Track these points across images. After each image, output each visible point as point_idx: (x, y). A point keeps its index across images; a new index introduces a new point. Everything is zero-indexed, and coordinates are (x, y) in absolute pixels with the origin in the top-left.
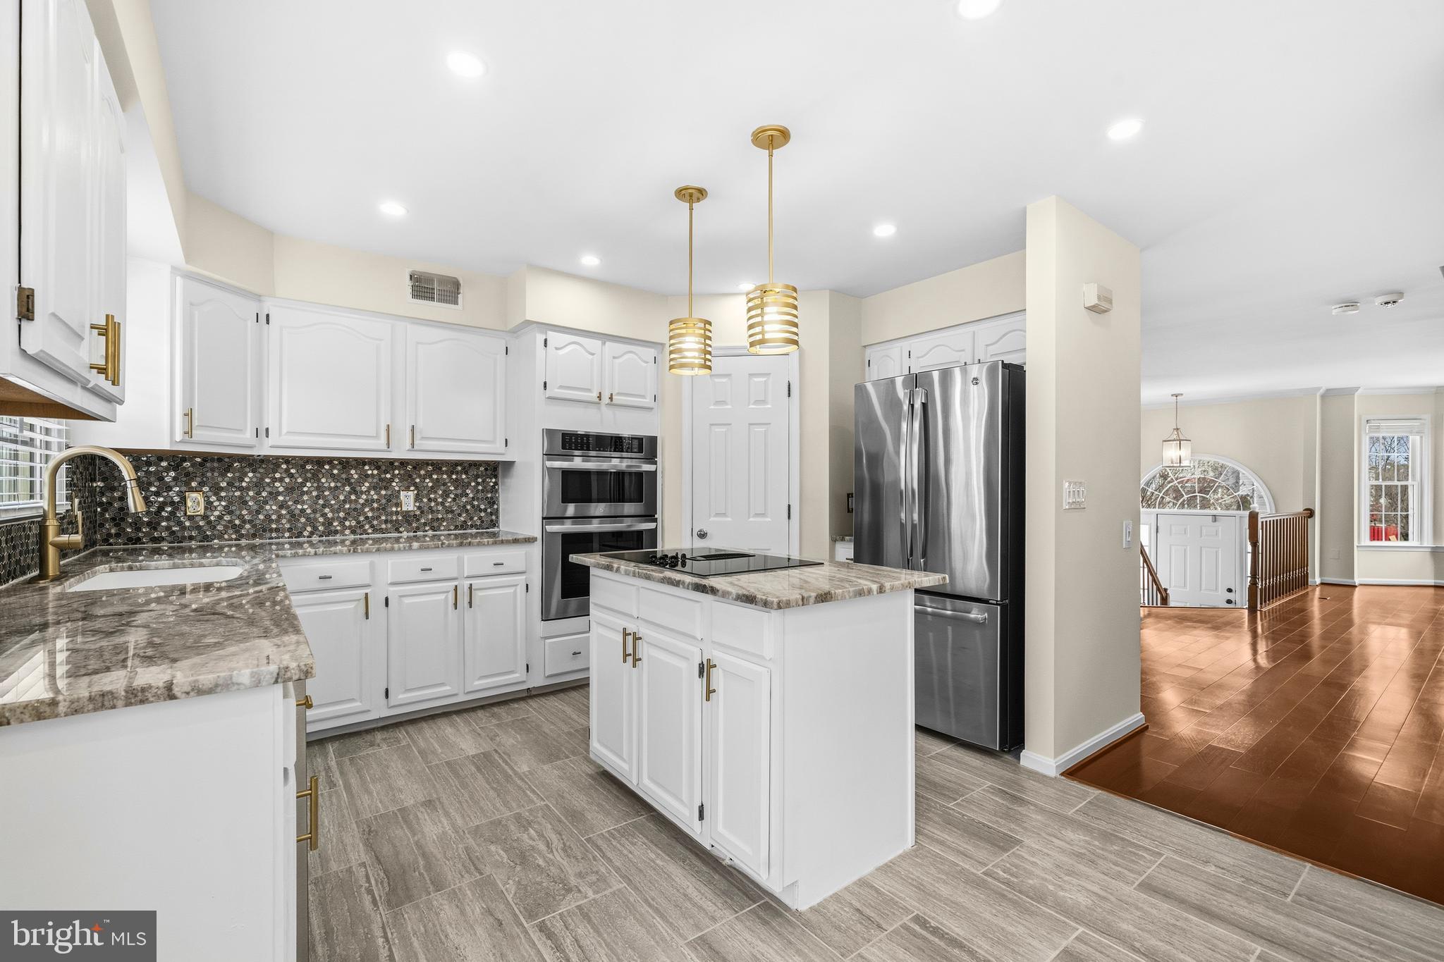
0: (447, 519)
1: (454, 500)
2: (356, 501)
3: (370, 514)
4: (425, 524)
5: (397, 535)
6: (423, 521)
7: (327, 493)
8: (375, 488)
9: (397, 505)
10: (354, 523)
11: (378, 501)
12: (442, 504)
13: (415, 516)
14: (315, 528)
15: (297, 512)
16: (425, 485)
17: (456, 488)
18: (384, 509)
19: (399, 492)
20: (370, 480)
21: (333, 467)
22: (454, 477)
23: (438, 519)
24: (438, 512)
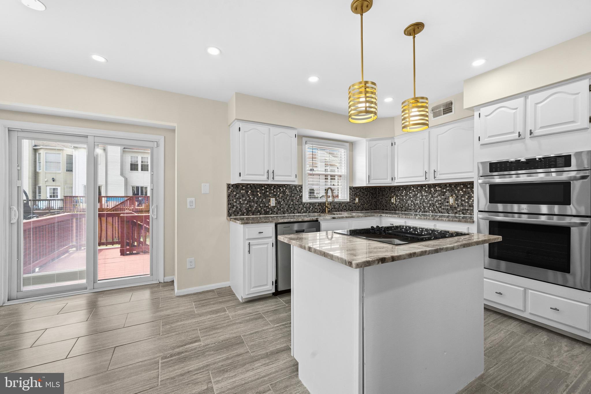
2: (433, 200)
3: (438, 206)
4: (459, 211)
5: (447, 215)
7: (424, 197)
8: (439, 195)
9: (448, 202)
10: (432, 209)
11: (441, 200)
12: (468, 202)
13: (455, 207)
14: (421, 210)
15: (416, 203)
16: (459, 194)
18: (442, 204)
19: (449, 197)
20: (438, 192)
21: (426, 188)
23: (465, 209)
24: (465, 206)
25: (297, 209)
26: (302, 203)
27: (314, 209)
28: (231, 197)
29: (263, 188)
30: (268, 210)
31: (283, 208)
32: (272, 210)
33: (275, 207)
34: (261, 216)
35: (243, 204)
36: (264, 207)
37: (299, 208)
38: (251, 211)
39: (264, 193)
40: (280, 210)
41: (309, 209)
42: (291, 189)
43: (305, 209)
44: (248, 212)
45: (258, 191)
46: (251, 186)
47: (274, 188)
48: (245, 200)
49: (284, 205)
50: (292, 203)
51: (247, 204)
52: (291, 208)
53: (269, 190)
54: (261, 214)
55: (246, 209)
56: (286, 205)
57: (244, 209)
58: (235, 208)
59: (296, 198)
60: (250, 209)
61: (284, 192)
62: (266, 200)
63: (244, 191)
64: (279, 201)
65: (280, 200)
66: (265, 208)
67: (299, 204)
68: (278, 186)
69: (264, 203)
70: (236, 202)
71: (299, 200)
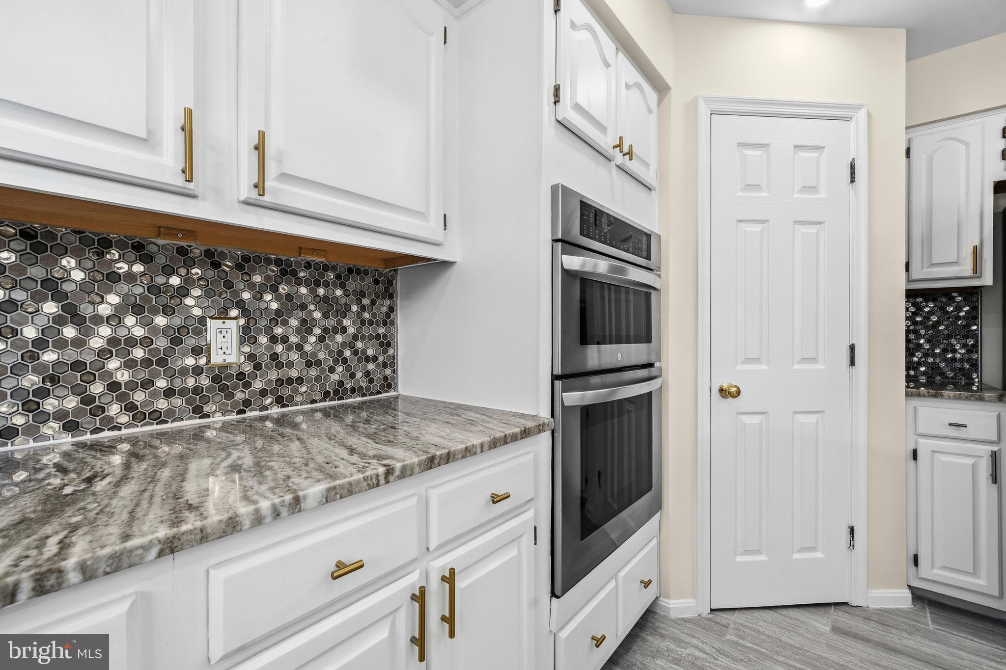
0: (309, 380)
1: (321, 339)
2: (79, 343)
3: (123, 376)
4: (263, 393)
5: (193, 423)
6: (258, 385)
8: (137, 310)
9: (197, 351)
10: (72, 403)
11: (146, 342)
12: (299, 347)
13: (241, 375)
16: (263, 306)
17: (326, 316)
18: (162, 362)
19: (202, 320)
20: (124, 287)
22: (321, 291)
23: (290, 381)
24: (290, 365)
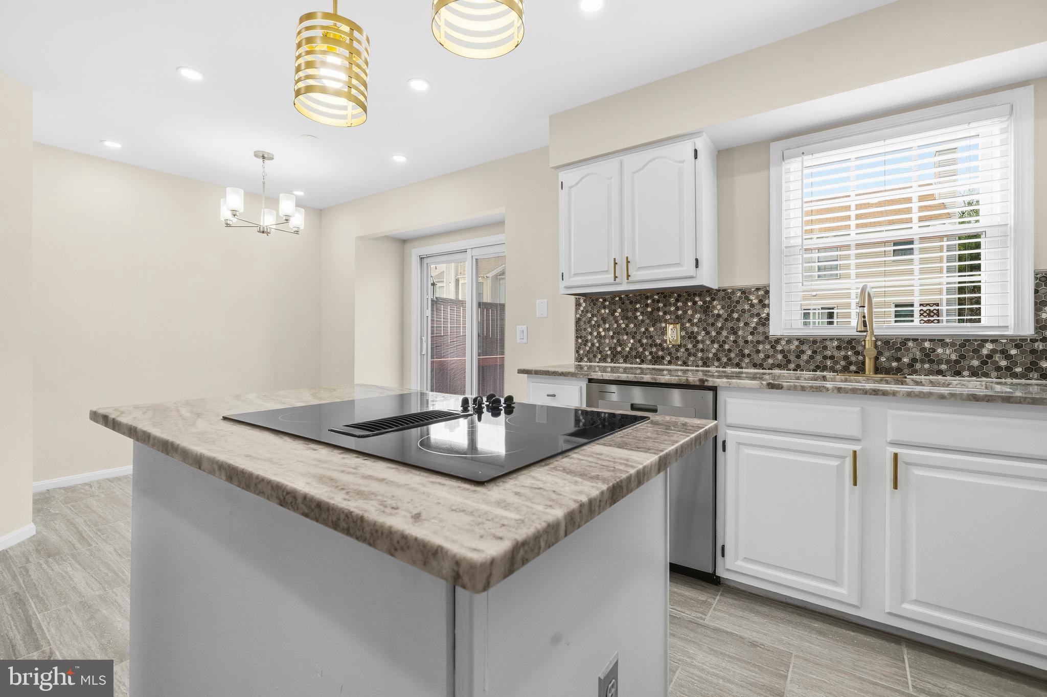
25: (749, 355)
26: (767, 337)
27: (819, 358)
28: (582, 323)
29: (649, 302)
30: (660, 353)
31: (702, 350)
32: (670, 354)
33: (680, 346)
34: (644, 366)
35: (605, 337)
36: (651, 346)
37: (758, 352)
38: (620, 353)
39: (651, 313)
40: (695, 355)
41: (798, 357)
42: (730, 298)
43: (780, 357)
44: (615, 356)
45: (636, 310)
46: (621, 299)
47: (677, 300)
48: (609, 330)
49: (708, 342)
50: (732, 338)
51: (612, 337)
52: (730, 351)
53: (665, 305)
54: (642, 362)
55: (610, 348)
56: (713, 342)
57: (607, 349)
58: (589, 344)
59: (746, 324)
60: (619, 349)
61: (706, 309)
62: (655, 329)
63: (607, 311)
64: (692, 332)
65: (696, 329)
66: (654, 350)
67: (758, 342)
68: (689, 295)
69: (651, 337)
70: (591, 334)
71: (755, 328)
